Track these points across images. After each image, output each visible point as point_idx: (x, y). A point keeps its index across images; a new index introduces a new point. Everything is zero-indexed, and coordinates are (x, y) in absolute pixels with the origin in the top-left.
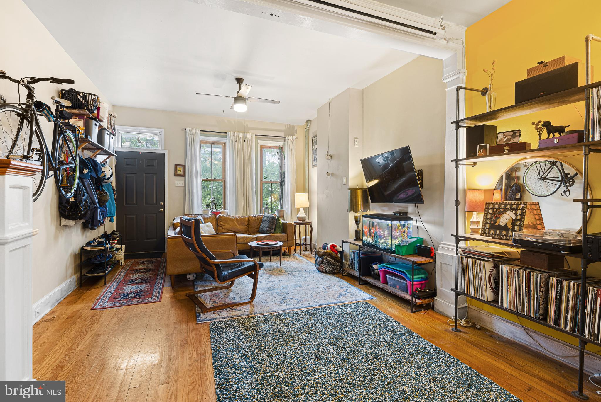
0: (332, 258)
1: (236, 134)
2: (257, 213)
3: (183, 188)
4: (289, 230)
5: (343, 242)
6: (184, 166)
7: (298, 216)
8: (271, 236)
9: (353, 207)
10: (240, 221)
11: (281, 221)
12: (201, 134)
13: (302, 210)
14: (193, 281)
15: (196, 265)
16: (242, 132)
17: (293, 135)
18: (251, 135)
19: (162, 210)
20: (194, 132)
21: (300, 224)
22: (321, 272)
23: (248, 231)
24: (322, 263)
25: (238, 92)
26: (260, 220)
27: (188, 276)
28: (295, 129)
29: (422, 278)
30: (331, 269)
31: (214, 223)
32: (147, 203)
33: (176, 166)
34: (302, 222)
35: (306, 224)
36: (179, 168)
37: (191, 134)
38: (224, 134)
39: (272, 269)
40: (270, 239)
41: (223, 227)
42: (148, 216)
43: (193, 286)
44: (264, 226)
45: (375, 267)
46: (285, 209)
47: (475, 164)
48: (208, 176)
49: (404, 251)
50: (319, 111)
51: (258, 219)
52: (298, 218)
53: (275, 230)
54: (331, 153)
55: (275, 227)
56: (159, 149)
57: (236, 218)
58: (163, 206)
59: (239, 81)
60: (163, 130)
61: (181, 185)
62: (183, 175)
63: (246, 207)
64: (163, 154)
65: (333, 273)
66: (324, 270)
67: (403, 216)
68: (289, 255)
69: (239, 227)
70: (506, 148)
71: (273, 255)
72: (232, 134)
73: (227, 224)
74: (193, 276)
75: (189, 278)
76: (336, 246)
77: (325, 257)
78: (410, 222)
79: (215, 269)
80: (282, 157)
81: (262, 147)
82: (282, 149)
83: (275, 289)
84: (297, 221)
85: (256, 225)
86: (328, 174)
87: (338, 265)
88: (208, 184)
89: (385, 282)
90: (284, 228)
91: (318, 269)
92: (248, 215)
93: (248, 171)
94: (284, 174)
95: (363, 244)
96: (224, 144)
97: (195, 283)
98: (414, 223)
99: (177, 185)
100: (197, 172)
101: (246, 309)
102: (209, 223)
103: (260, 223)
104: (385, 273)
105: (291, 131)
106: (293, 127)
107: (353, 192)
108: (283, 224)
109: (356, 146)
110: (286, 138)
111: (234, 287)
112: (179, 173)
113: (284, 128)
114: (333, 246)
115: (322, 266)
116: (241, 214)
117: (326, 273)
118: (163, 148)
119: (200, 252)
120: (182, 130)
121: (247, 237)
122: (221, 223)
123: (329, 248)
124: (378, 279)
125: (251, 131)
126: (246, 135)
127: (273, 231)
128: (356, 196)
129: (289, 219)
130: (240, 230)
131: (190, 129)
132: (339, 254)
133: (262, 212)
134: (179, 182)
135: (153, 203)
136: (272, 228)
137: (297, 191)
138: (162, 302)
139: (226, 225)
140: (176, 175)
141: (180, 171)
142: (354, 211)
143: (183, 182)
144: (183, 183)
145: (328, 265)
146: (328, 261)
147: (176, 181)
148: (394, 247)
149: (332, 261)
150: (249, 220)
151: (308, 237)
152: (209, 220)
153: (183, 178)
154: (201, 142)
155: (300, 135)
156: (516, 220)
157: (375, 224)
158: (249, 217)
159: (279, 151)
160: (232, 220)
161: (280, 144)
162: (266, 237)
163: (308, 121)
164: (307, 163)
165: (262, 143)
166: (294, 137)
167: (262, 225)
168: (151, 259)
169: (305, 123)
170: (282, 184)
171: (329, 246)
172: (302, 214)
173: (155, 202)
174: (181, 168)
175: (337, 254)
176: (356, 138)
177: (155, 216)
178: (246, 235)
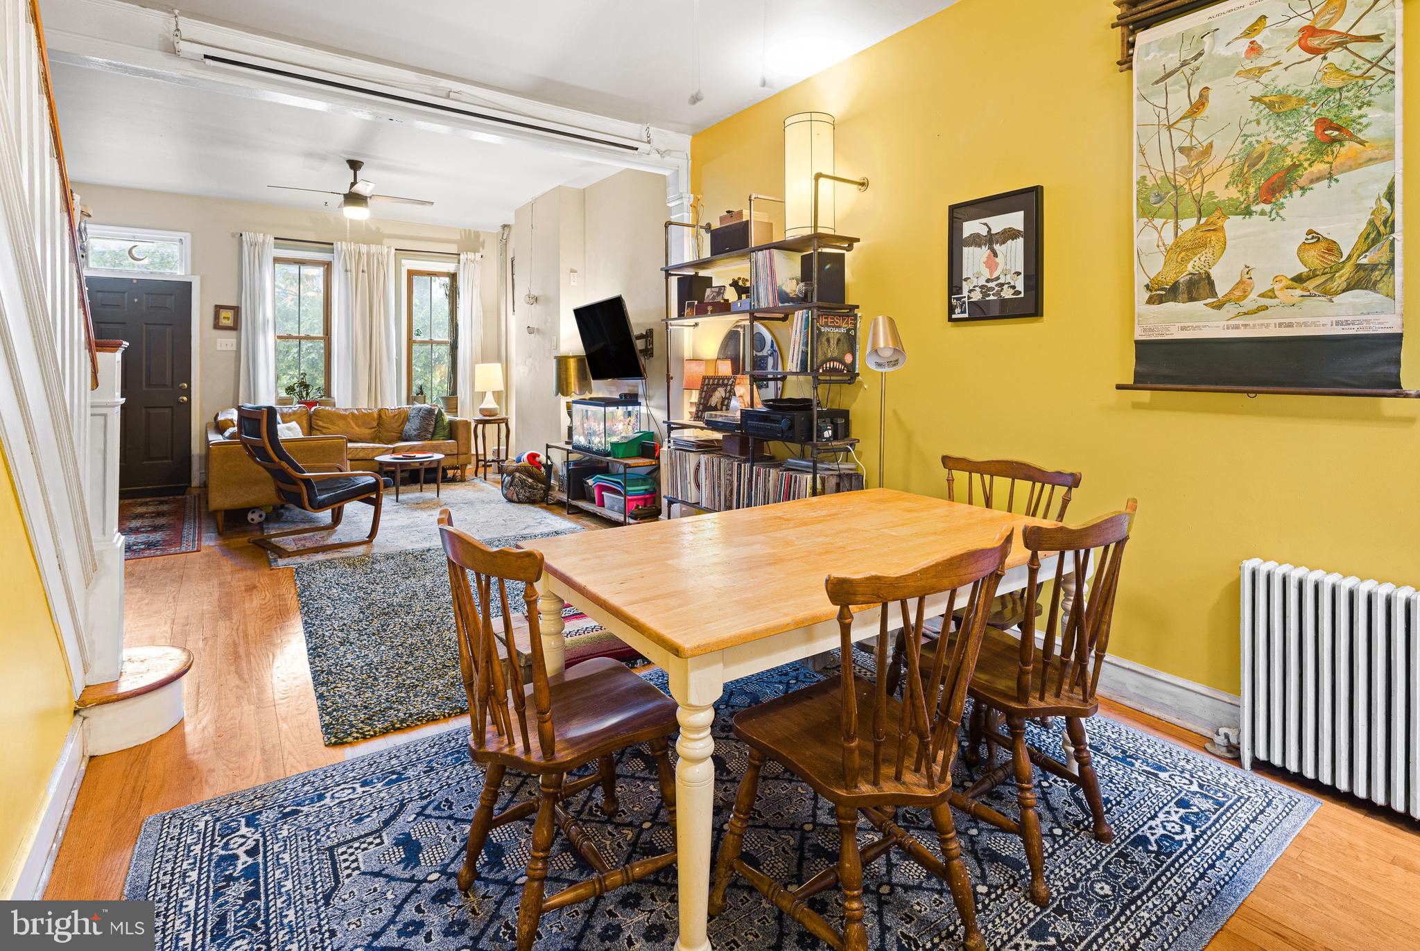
0: (531, 475)
1: (353, 246)
2: (399, 402)
3: (234, 354)
4: (461, 433)
5: (548, 447)
6: (236, 310)
7: (482, 406)
8: (423, 446)
9: (562, 388)
10: (360, 418)
11: (448, 417)
12: (275, 244)
13: (489, 396)
14: (260, 524)
15: (266, 492)
16: (368, 243)
17: (475, 251)
18: (386, 250)
19: (185, 398)
20: (260, 240)
21: (484, 422)
22: (510, 501)
23: (379, 438)
24: (511, 485)
25: (353, 184)
26: (403, 417)
27: (250, 516)
28: (481, 240)
29: (646, 490)
30: (527, 494)
31: (305, 423)
32: (149, 385)
33: (218, 308)
34: (488, 418)
35: (498, 422)
36: (224, 313)
37: (253, 244)
38: (328, 246)
39: (421, 501)
40: (422, 450)
41: (324, 431)
42: (152, 411)
43: (262, 530)
44: (411, 427)
45: (590, 482)
46: (459, 395)
47: (696, 325)
48: (291, 328)
49: (621, 452)
50: (518, 213)
51: (399, 413)
52: (482, 411)
53: (433, 434)
54: (535, 293)
55: (435, 428)
56: (179, 272)
57: (353, 414)
58: (188, 392)
59: (355, 165)
60: (188, 235)
61: (230, 348)
62: (235, 327)
63: (374, 389)
64: (187, 286)
65: (531, 501)
66: (515, 497)
67: (630, 399)
68: (463, 480)
69: (357, 430)
70: (710, 308)
71: (426, 482)
72: (344, 247)
73: (333, 424)
74: (261, 516)
75: (252, 520)
76: (539, 456)
77: (517, 474)
78: (637, 408)
79: (304, 488)
80: (453, 294)
81: (411, 274)
82: (453, 277)
83: (417, 526)
84: (480, 417)
85: (395, 425)
86: (530, 330)
87: (542, 488)
88: (288, 347)
89: (602, 504)
90: (453, 431)
91: (505, 496)
92: (380, 407)
93: (379, 321)
94: (457, 325)
95: (573, 447)
96: (328, 266)
97: (265, 526)
98: (643, 410)
99: (219, 348)
100: (265, 322)
101: (361, 550)
102: (294, 424)
103: (403, 423)
104: (602, 488)
105: (472, 242)
106: (477, 234)
107: (562, 361)
108: (451, 423)
109: (572, 283)
110: (462, 256)
111: (339, 527)
112: (224, 322)
113: (457, 237)
114: (532, 457)
115: (512, 492)
116: (363, 404)
117: (520, 502)
118: (189, 272)
119: (276, 459)
120: (233, 236)
121: (373, 449)
122: (321, 423)
123: (526, 460)
124: (592, 501)
125: (386, 241)
126: (373, 248)
127: (429, 436)
128: (567, 369)
129: (467, 413)
130: (362, 436)
131: (252, 234)
132: (543, 469)
133: (410, 400)
134: (226, 341)
135: (165, 385)
136: (426, 430)
137: (484, 359)
138: (203, 551)
139: (330, 426)
140: (217, 326)
141: (228, 318)
142: (563, 394)
143: (234, 341)
144: (235, 344)
145: (522, 488)
146: (522, 482)
147: (219, 340)
148: (609, 448)
149: (530, 480)
150: (380, 416)
151: (503, 448)
152: (292, 417)
153: (233, 333)
154: (277, 260)
155: (491, 250)
156: (725, 398)
157: (589, 413)
158: (380, 410)
159: (447, 280)
160: (343, 417)
161: (450, 267)
162: (414, 447)
163: (504, 226)
164: (503, 307)
165: (410, 264)
166: (478, 256)
167: (408, 427)
168: (162, 499)
169: (500, 229)
170: (454, 347)
171: (525, 457)
172: (489, 403)
173: (168, 382)
174: (230, 314)
175: (539, 468)
176: (573, 271)
177: (167, 411)
178: (372, 445)
